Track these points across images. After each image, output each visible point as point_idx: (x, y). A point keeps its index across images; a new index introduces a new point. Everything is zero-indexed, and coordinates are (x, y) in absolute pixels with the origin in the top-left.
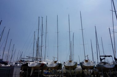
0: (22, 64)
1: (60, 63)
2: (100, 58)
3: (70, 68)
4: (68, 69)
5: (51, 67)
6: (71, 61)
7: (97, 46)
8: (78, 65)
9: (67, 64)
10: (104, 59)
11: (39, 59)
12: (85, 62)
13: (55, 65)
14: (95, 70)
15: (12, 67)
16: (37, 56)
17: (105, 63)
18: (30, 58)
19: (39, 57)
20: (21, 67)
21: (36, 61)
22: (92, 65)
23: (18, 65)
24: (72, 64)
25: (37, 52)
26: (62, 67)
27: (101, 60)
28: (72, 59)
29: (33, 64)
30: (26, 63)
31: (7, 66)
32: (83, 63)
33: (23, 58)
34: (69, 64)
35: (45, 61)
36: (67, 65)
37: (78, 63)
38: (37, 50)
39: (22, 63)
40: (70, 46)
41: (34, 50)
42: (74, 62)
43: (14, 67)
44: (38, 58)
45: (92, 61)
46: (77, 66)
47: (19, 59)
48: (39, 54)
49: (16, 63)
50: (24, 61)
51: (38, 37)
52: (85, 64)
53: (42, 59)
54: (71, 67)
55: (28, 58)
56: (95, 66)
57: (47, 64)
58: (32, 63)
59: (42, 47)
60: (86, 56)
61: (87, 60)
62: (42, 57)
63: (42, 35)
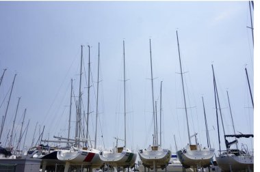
0: (43, 154)
1: (130, 151)
2: (226, 141)
3: (154, 163)
4: (149, 167)
5: (110, 162)
6: (155, 148)
7: (218, 111)
8: (173, 156)
9: (147, 154)
10: (235, 141)
11: (81, 144)
12: (188, 150)
13: (118, 157)
14: (214, 169)
15: (21, 162)
16: (76, 136)
17: (237, 153)
18: (62, 140)
19: (81, 139)
20: (42, 162)
21: (76, 148)
22: (206, 156)
23: (35, 156)
24: (160, 155)
25: (77, 126)
26: (136, 162)
27: (228, 144)
28: (159, 144)
29: (68, 154)
30: (51, 152)
31: (11, 158)
32: (185, 151)
33: (45, 141)
34: (151, 154)
35: (95, 148)
36: (146, 156)
37: (174, 152)
38: (79, 122)
39: (43, 151)
41: (70, 121)
42: (164, 151)
43: (25, 160)
44: (79, 141)
45: (207, 147)
46: (172, 159)
47: (37, 143)
48: (82, 130)
49: (30, 153)
50: (47, 146)
51: (80, 93)
52: (190, 155)
53: (89, 142)
54: (157, 161)
55: (57, 140)
56: (215, 160)
57: (101, 154)
58: (67, 151)
59: (88, 114)
61: (195, 146)
62: (88, 139)
63: (89, 88)
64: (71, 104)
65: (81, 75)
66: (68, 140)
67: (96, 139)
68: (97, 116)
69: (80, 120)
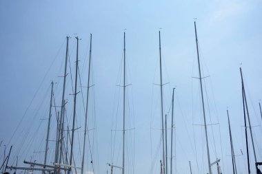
7: (248, 129)
16: (56, 161)
18: (36, 167)
19: (63, 165)
25: (57, 145)
33: (11, 168)
38: (60, 141)
40: (164, 131)
41: (47, 140)
44: (59, 168)
48: (64, 155)
51: (63, 101)
53: (73, 169)
55: (28, 166)
59: (73, 130)
60: (211, 163)
62: (73, 165)
63: (76, 94)
64: (50, 116)
65: (65, 77)
66: (45, 166)
67: (82, 166)
68: (85, 134)
69: (62, 138)
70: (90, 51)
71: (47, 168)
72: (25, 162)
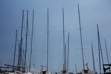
6: (64, 72)
10: (109, 68)
11: (21, 69)
12: (83, 73)
16: (18, 64)
18: (10, 67)
21: (18, 72)
28: (67, 69)
35: (29, 72)
38: (20, 56)
40: (65, 51)
41: (15, 55)
44: (20, 67)
45: (93, 71)
48: (22, 62)
51: (21, 38)
53: (26, 68)
55: (6, 66)
59: (26, 51)
60: (84, 65)
61: (87, 70)
62: (26, 66)
63: (27, 36)
64: (16, 45)
65: (22, 28)
66: (14, 66)
67: (30, 66)
68: (31, 53)
69: (21, 54)
70: (33, 17)
71: (14, 67)
72: (5, 65)
